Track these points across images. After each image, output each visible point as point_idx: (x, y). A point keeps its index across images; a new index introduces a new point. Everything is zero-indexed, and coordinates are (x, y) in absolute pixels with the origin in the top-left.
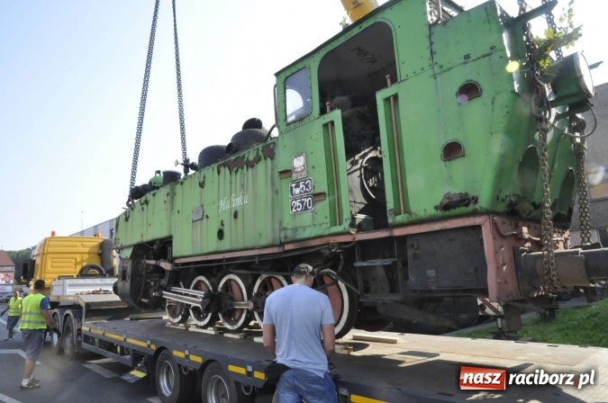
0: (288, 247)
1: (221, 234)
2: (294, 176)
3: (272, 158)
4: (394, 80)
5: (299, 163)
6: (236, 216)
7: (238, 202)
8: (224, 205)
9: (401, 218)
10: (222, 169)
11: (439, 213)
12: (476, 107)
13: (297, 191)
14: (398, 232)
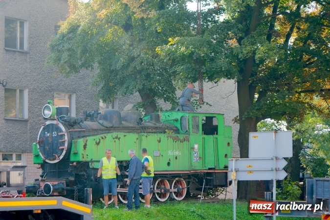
0: (192, 172)
1: (169, 164)
2: (195, 150)
3: (189, 142)
4: (217, 134)
5: (196, 146)
6: (176, 158)
7: (177, 153)
8: (170, 153)
9: (218, 168)
10: (169, 138)
11: (223, 168)
12: (229, 148)
13: (195, 155)
14: (216, 171)
